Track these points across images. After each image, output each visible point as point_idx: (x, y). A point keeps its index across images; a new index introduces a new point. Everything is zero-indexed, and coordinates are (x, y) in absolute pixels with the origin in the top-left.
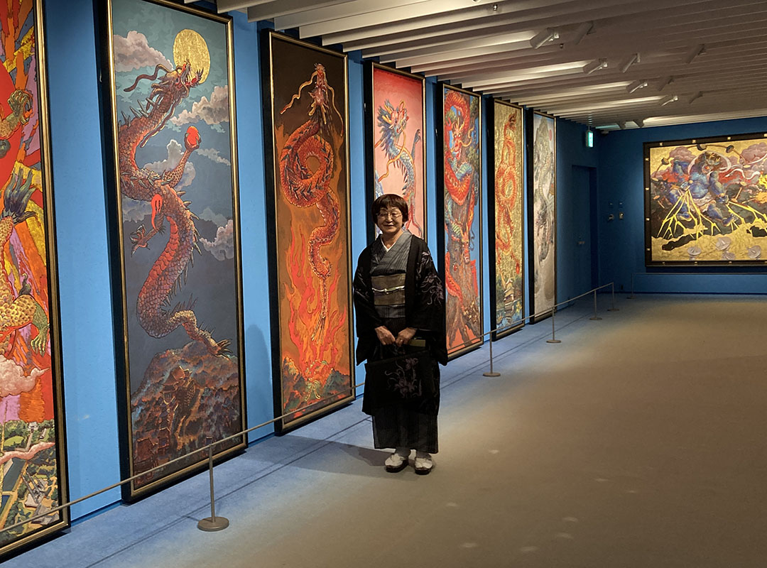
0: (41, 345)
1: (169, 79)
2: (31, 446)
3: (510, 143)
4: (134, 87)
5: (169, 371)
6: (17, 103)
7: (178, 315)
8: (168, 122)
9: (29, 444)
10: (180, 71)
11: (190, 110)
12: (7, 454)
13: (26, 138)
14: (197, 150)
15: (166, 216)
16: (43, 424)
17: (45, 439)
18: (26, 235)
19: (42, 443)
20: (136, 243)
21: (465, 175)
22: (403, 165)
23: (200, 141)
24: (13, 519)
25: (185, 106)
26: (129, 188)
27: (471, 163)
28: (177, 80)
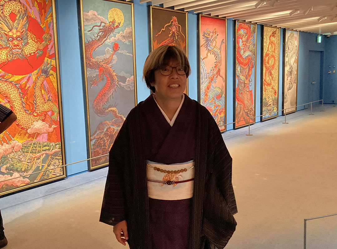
0: (56, 117)
1: (106, 26)
2: (52, 150)
3: (273, 43)
4: (91, 30)
5: (106, 128)
6: (46, 38)
7: (110, 109)
8: (106, 41)
9: (51, 149)
10: (111, 23)
11: (115, 37)
12: (43, 152)
13: (49, 50)
14: (118, 51)
15: (105, 74)
16: (56, 143)
17: (57, 148)
18: (50, 82)
19: (56, 149)
20: (93, 84)
21: (248, 56)
22: (215, 53)
23: (119, 48)
24: (46, 173)
25: (113, 35)
26: (89, 65)
27: (251, 51)
28: (110, 26)
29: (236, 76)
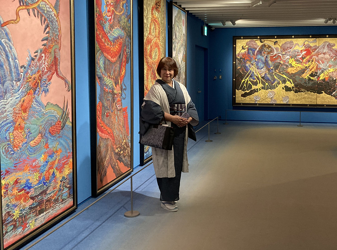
21: (118, 37)
29: (97, 77)
